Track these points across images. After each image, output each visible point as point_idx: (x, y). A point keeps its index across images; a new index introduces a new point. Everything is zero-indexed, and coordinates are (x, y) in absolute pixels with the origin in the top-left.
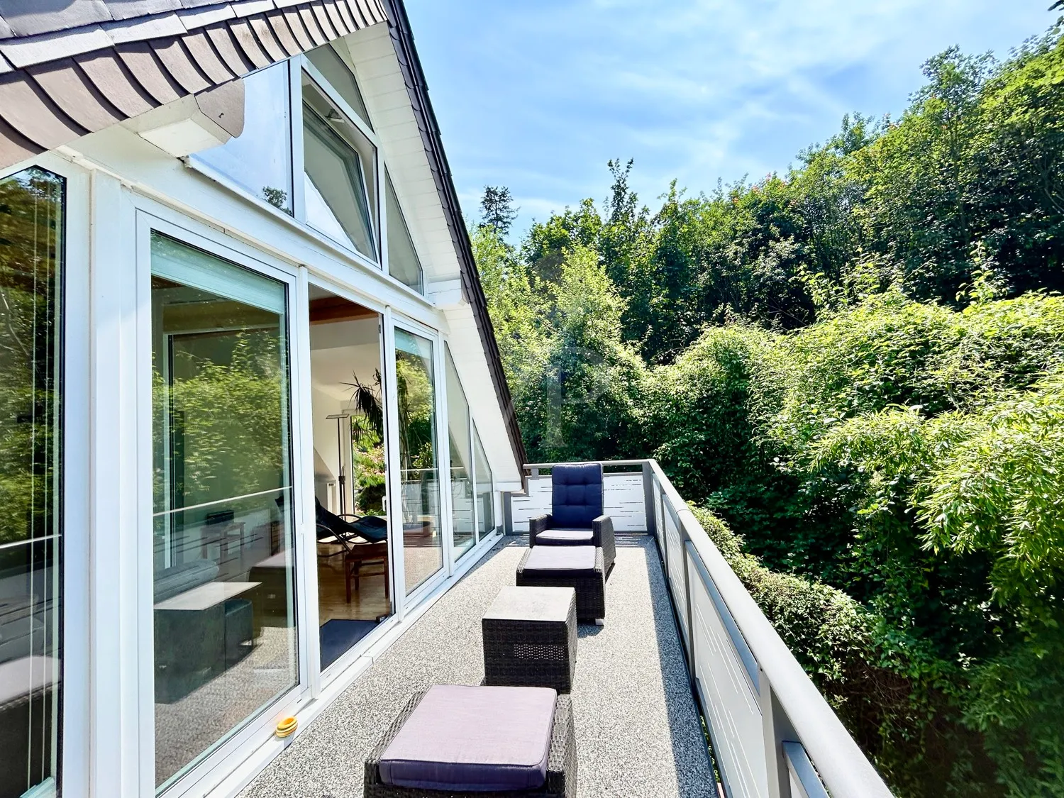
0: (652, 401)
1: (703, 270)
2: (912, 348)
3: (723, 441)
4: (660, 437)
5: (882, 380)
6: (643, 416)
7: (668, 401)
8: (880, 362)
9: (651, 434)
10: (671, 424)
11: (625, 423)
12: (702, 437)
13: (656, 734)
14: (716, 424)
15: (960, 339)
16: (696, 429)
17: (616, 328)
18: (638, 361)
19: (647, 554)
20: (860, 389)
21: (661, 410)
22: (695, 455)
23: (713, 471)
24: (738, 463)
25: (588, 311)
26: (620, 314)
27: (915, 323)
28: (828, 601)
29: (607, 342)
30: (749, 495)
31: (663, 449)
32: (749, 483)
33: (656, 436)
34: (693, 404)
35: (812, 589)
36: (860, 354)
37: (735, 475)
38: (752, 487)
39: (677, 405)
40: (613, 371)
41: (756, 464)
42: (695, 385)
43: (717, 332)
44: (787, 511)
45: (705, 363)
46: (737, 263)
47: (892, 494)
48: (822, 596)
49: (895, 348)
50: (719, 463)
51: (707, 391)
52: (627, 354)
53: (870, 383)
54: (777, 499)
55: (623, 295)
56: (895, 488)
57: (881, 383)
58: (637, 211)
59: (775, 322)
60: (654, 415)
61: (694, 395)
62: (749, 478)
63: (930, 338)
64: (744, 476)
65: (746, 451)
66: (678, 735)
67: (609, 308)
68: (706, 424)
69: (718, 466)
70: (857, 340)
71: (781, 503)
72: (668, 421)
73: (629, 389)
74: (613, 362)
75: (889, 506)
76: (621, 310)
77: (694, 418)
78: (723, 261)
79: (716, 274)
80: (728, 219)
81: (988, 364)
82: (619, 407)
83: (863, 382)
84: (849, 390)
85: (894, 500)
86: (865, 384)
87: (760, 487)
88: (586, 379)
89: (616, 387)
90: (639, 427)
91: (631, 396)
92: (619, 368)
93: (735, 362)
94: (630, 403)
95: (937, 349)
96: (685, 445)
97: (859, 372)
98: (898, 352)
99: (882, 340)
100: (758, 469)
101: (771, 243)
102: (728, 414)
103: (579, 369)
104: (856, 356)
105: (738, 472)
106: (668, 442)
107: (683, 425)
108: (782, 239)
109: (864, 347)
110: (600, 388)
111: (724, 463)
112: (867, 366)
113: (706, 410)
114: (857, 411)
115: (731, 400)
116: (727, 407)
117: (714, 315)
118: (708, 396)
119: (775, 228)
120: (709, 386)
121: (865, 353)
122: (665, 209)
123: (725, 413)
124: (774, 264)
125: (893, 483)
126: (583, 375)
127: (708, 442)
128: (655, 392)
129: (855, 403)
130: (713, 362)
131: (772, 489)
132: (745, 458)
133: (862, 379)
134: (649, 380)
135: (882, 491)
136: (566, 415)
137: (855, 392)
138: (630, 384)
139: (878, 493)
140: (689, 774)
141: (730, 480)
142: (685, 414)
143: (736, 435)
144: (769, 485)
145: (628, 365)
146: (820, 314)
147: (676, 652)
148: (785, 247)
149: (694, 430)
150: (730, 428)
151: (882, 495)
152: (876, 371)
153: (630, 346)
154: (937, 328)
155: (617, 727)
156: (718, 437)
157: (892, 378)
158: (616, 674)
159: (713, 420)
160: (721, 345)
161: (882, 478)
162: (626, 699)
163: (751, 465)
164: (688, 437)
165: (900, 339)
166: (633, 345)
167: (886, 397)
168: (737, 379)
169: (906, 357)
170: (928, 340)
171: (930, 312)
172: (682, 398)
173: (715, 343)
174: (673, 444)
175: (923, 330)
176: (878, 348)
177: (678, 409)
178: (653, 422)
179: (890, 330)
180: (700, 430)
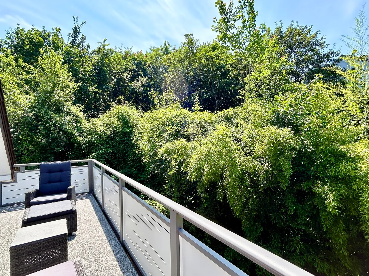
0: (88, 134)
1: (113, 80)
2: (182, 122)
3: (119, 152)
4: (91, 150)
5: (175, 131)
6: (83, 141)
7: (96, 134)
8: (175, 125)
9: (86, 149)
10: (97, 145)
11: (73, 144)
12: (111, 151)
13: (111, 265)
14: (116, 145)
15: (193, 121)
16: (108, 147)
17: (71, 97)
18: (81, 115)
19: (91, 201)
20: (169, 133)
21: (92, 138)
22: (107, 158)
23: (114, 164)
24: (124, 160)
25: (55, 85)
26: (74, 91)
27: (183, 115)
28: (156, 206)
29: (65, 103)
30: (128, 173)
31: (93, 156)
32: (128, 168)
33: (89, 150)
34: (107, 136)
35: (151, 203)
36: (170, 122)
37: (123, 166)
38: (129, 170)
39: (100, 136)
40: (68, 118)
41: (131, 161)
42: (109, 128)
43: (120, 107)
44: (141, 177)
45: (113, 119)
46: (127, 81)
47: (177, 167)
48: (154, 205)
49: (179, 122)
50: (117, 161)
51: (114, 131)
52: (76, 110)
53: (172, 132)
54: (138, 173)
55: (76, 82)
56: (178, 165)
57: (175, 132)
58: (85, 44)
59: (140, 107)
60: (89, 140)
61: (108, 132)
62: (128, 167)
63: (186, 119)
64: (126, 166)
65: (127, 156)
66: (120, 262)
67: (68, 87)
68: (112, 145)
69: (116, 162)
70: (169, 117)
71: (139, 175)
72: (96, 143)
73: (76, 127)
74: (68, 113)
75: (176, 170)
76: (74, 89)
77: (108, 142)
78: (121, 79)
79: (117, 83)
80: (123, 62)
81: (199, 129)
82: (72, 136)
83: (170, 131)
84: (166, 134)
85: (177, 168)
86: (171, 132)
87: (132, 170)
88: (52, 120)
89: (69, 126)
90: (81, 146)
91: (77, 131)
92: (71, 117)
93: (126, 120)
94: (77, 134)
95: (188, 123)
96: (103, 154)
97: (169, 128)
98: (179, 123)
99: (176, 118)
100: (132, 163)
101: (140, 77)
102: (122, 141)
103: (48, 115)
104: (169, 123)
105: (124, 165)
106: (95, 152)
107: (102, 145)
108: (144, 77)
109: (171, 120)
110: (61, 126)
111: (119, 161)
112: (171, 126)
113: (113, 139)
114: (168, 141)
115: (123, 136)
116: (121, 138)
117: (117, 100)
118: (114, 134)
119: (141, 72)
120: (114, 129)
121: (171, 122)
122: (99, 49)
123: (121, 141)
124: (140, 85)
125: (177, 163)
126: (51, 118)
127: (113, 152)
128: (90, 130)
129: (168, 138)
130: (117, 120)
131: (136, 170)
132: (127, 158)
133: (170, 130)
134: (86, 125)
135: (174, 166)
136: (38, 138)
137: (168, 134)
138: (77, 125)
139: (173, 167)
140: (127, 272)
141: (121, 168)
142: (103, 141)
143: (124, 149)
144: (135, 168)
145: (76, 116)
146: (156, 107)
147: (112, 234)
148: (144, 80)
149: (107, 147)
150: (122, 147)
151: (174, 167)
152: (174, 128)
153: (78, 107)
154: (188, 117)
155: (93, 271)
156: (117, 151)
157: (178, 131)
158: (87, 251)
159: (115, 143)
160: (121, 113)
161: (174, 162)
162: (95, 259)
163: (129, 161)
164: (104, 150)
165: (180, 119)
166: (79, 106)
167: (176, 136)
168: (126, 127)
169: (181, 125)
170: (186, 120)
171: (186, 112)
172: (103, 133)
173: (118, 112)
174: (97, 153)
175: (185, 117)
176: (174, 121)
177: (101, 138)
178: (88, 144)
179: (177, 116)
180: (110, 147)
